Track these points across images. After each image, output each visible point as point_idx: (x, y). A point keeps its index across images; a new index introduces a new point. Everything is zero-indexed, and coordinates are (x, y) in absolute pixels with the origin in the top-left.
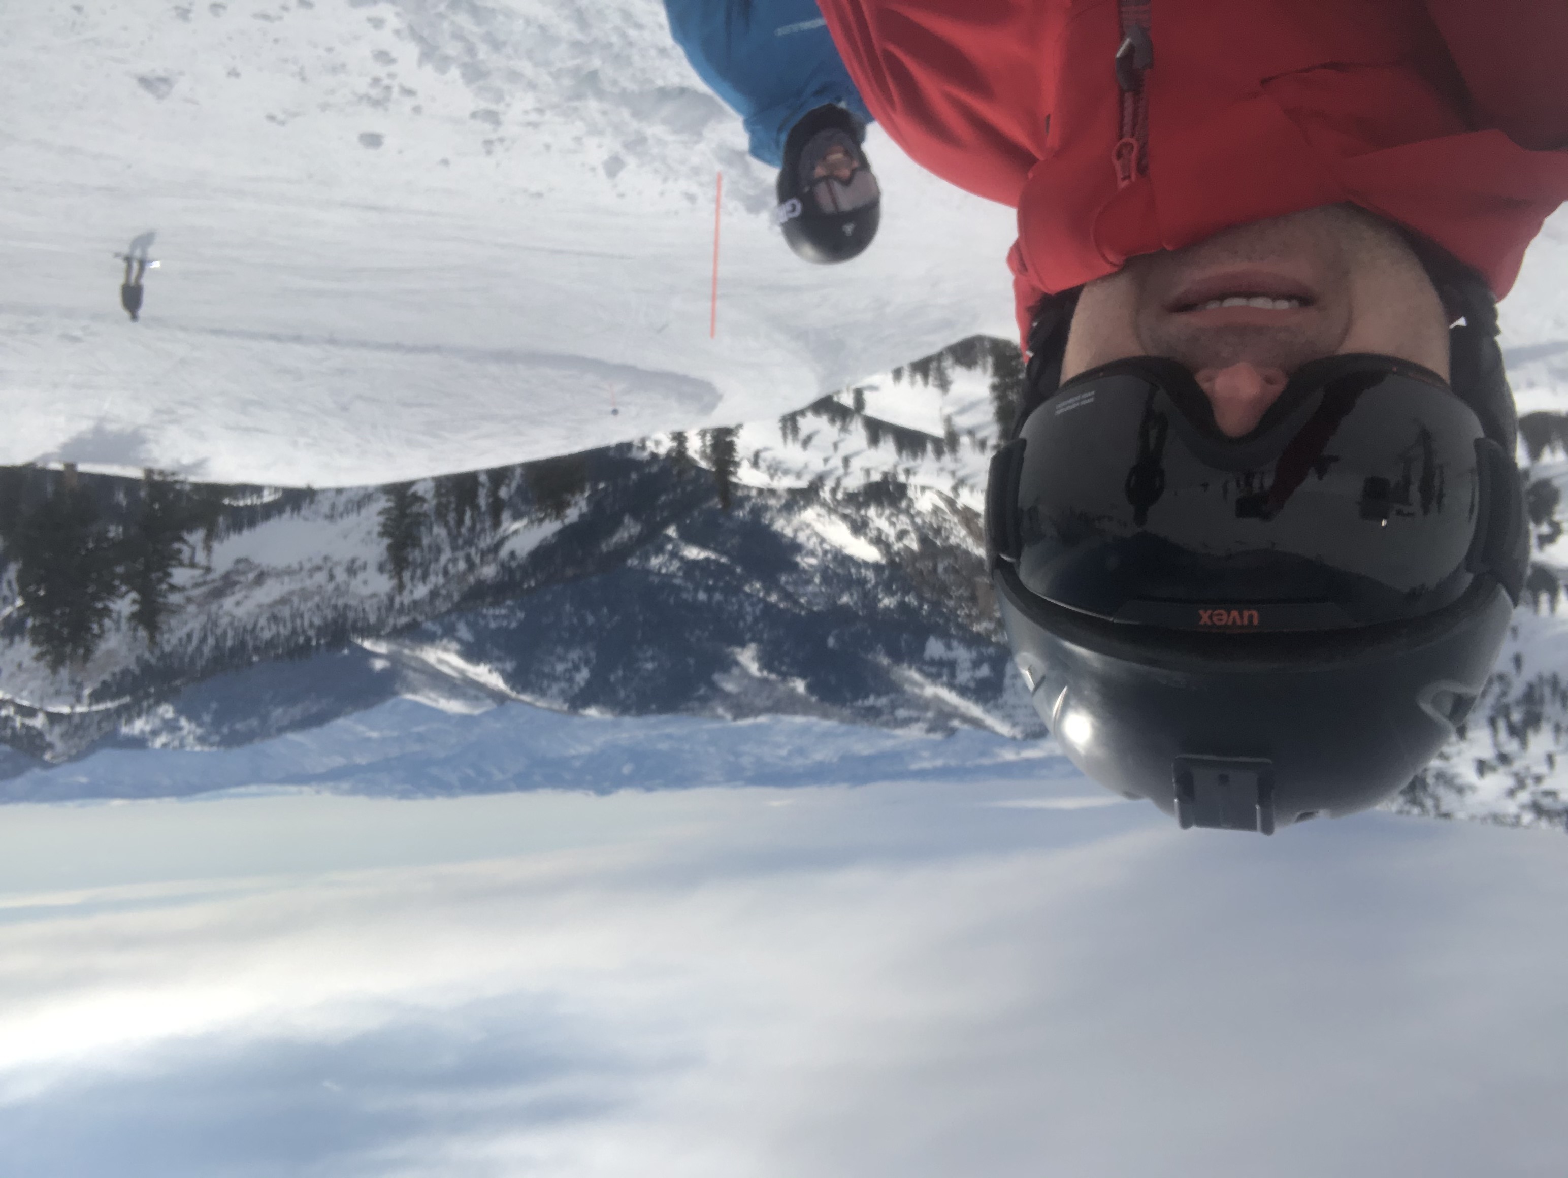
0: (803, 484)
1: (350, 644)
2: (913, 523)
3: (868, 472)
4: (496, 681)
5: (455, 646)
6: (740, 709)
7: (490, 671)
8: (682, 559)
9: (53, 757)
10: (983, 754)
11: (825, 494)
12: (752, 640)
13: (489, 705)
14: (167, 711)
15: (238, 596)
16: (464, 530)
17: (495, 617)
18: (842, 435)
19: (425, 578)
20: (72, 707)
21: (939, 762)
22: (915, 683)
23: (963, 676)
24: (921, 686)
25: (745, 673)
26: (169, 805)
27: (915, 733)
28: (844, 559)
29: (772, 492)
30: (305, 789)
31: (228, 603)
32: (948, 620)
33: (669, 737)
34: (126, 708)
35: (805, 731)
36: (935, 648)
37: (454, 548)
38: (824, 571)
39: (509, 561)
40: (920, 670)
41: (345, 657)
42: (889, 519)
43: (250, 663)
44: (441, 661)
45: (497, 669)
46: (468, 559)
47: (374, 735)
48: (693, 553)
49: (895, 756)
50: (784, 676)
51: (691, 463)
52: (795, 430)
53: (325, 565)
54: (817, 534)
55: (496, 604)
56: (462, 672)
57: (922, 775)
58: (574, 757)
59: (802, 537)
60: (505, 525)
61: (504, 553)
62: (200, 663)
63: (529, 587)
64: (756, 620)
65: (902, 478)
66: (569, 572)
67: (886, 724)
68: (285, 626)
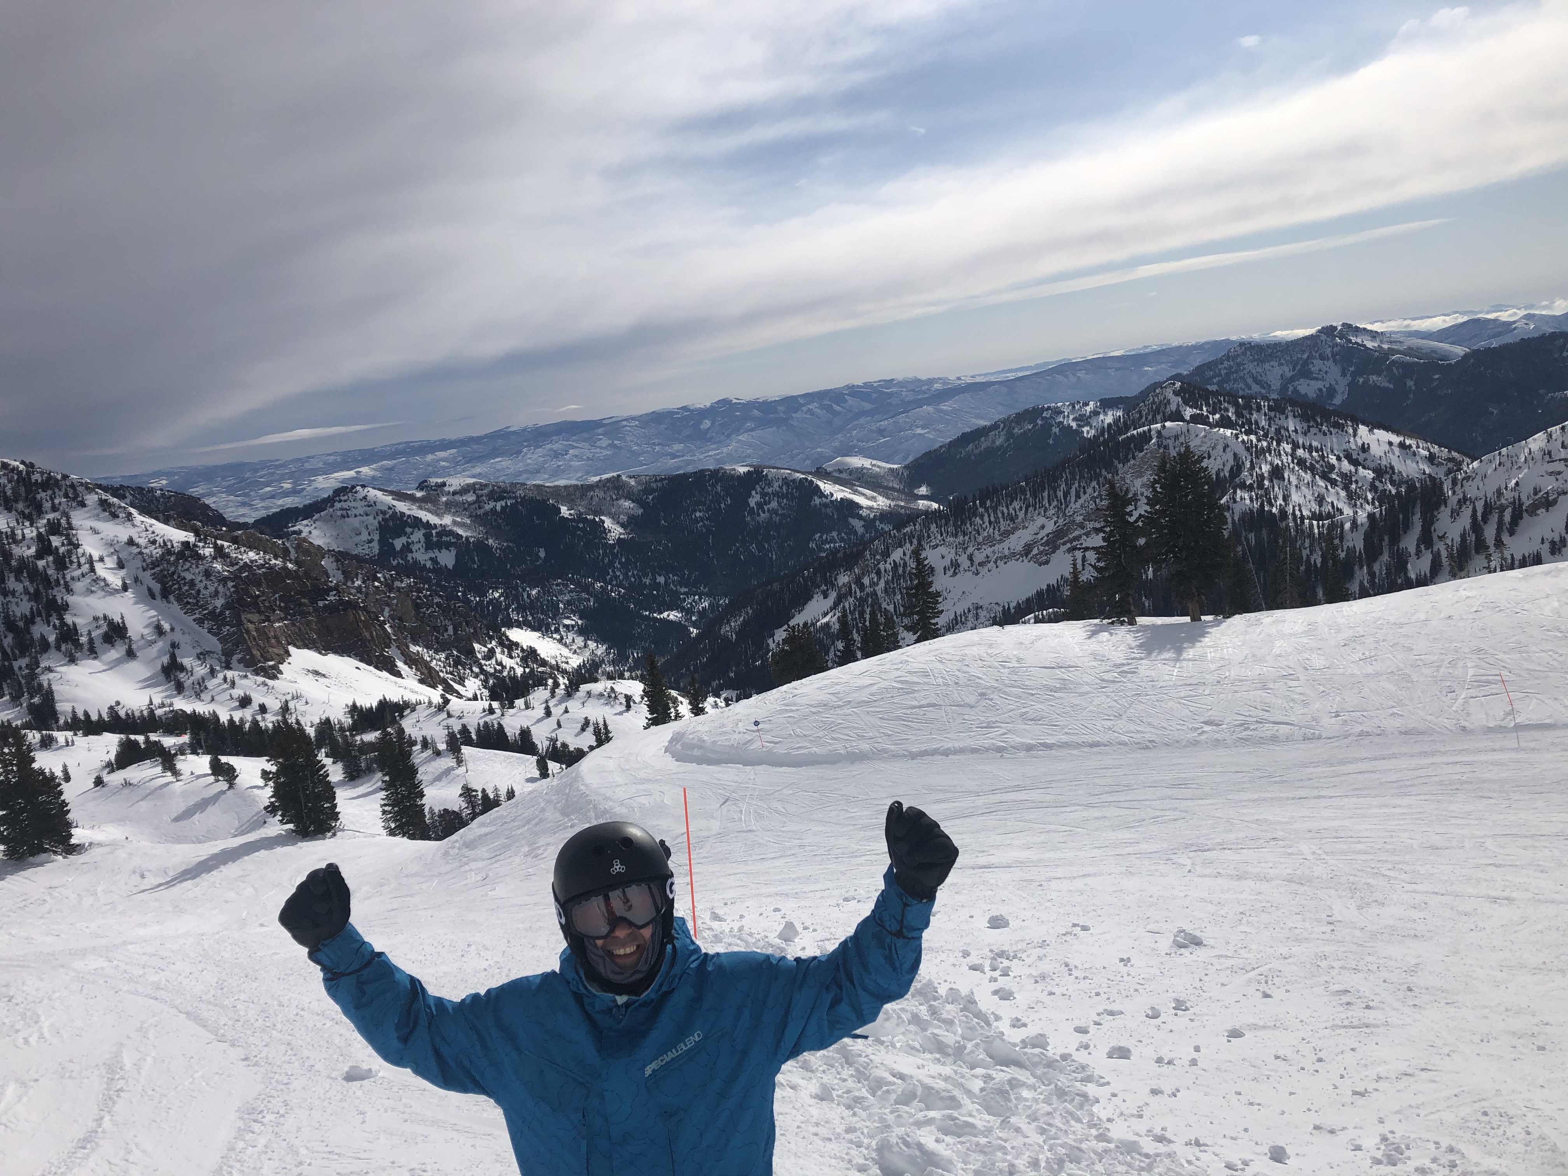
0: (584, 688)
1: (949, 504)
2: (480, 667)
3: (527, 706)
4: (826, 487)
5: (864, 513)
6: (615, 484)
7: (832, 495)
8: (682, 609)
9: (1174, 384)
10: (391, 469)
11: (563, 681)
12: (613, 546)
13: (829, 466)
14: (1088, 432)
15: (1043, 533)
16: (868, 610)
17: (833, 541)
18: (554, 735)
19: (896, 565)
20: (1164, 427)
21: (430, 457)
22: (462, 525)
23: (418, 535)
24: (455, 523)
25: (614, 517)
26: (1077, 357)
27: (455, 482)
28: (541, 627)
29: (610, 677)
30: (970, 380)
31: (1050, 527)
32: (438, 585)
33: (674, 456)
34: (1121, 432)
35: (556, 473)
36: (447, 559)
37: (875, 593)
38: (556, 614)
39: (828, 590)
40: (459, 537)
41: (951, 494)
42: (504, 667)
43: (1027, 479)
44: (873, 499)
45: (826, 497)
46: (862, 587)
47: (919, 431)
48: (673, 615)
49: (472, 460)
50: (580, 518)
51: (684, 693)
52: (597, 732)
53: (977, 567)
54: (565, 645)
55: (833, 552)
56: (855, 492)
57: (444, 445)
58: (752, 430)
59: (580, 641)
60: (835, 619)
61: (833, 595)
62: (1066, 475)
63: (808, 570)
64: (611, 564)
65: (495, 705)
66: (776, 586)
67: (483, 486)
68: (1003, 514)
